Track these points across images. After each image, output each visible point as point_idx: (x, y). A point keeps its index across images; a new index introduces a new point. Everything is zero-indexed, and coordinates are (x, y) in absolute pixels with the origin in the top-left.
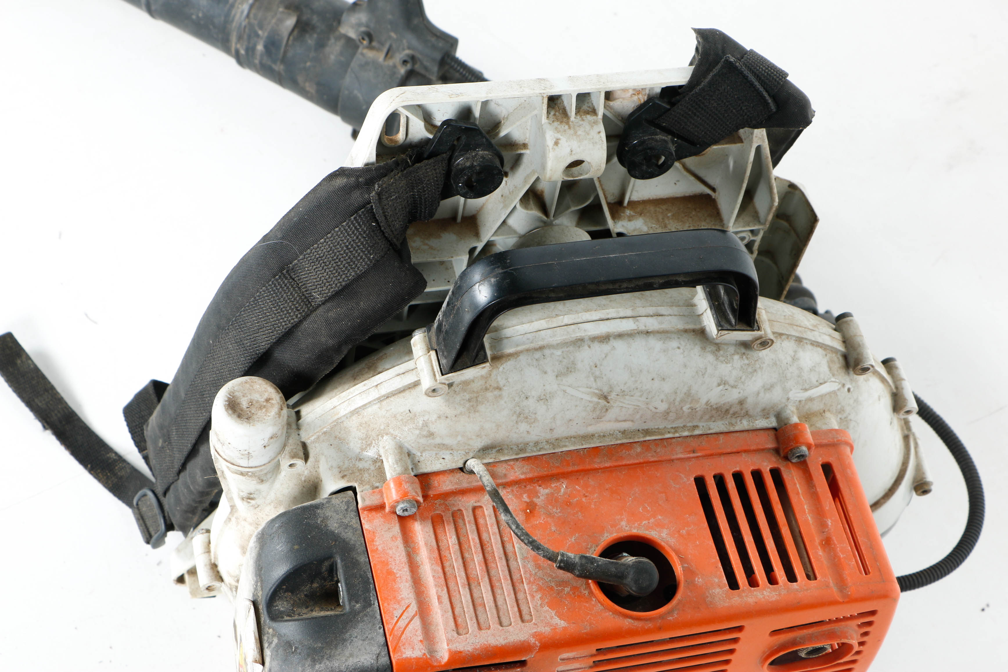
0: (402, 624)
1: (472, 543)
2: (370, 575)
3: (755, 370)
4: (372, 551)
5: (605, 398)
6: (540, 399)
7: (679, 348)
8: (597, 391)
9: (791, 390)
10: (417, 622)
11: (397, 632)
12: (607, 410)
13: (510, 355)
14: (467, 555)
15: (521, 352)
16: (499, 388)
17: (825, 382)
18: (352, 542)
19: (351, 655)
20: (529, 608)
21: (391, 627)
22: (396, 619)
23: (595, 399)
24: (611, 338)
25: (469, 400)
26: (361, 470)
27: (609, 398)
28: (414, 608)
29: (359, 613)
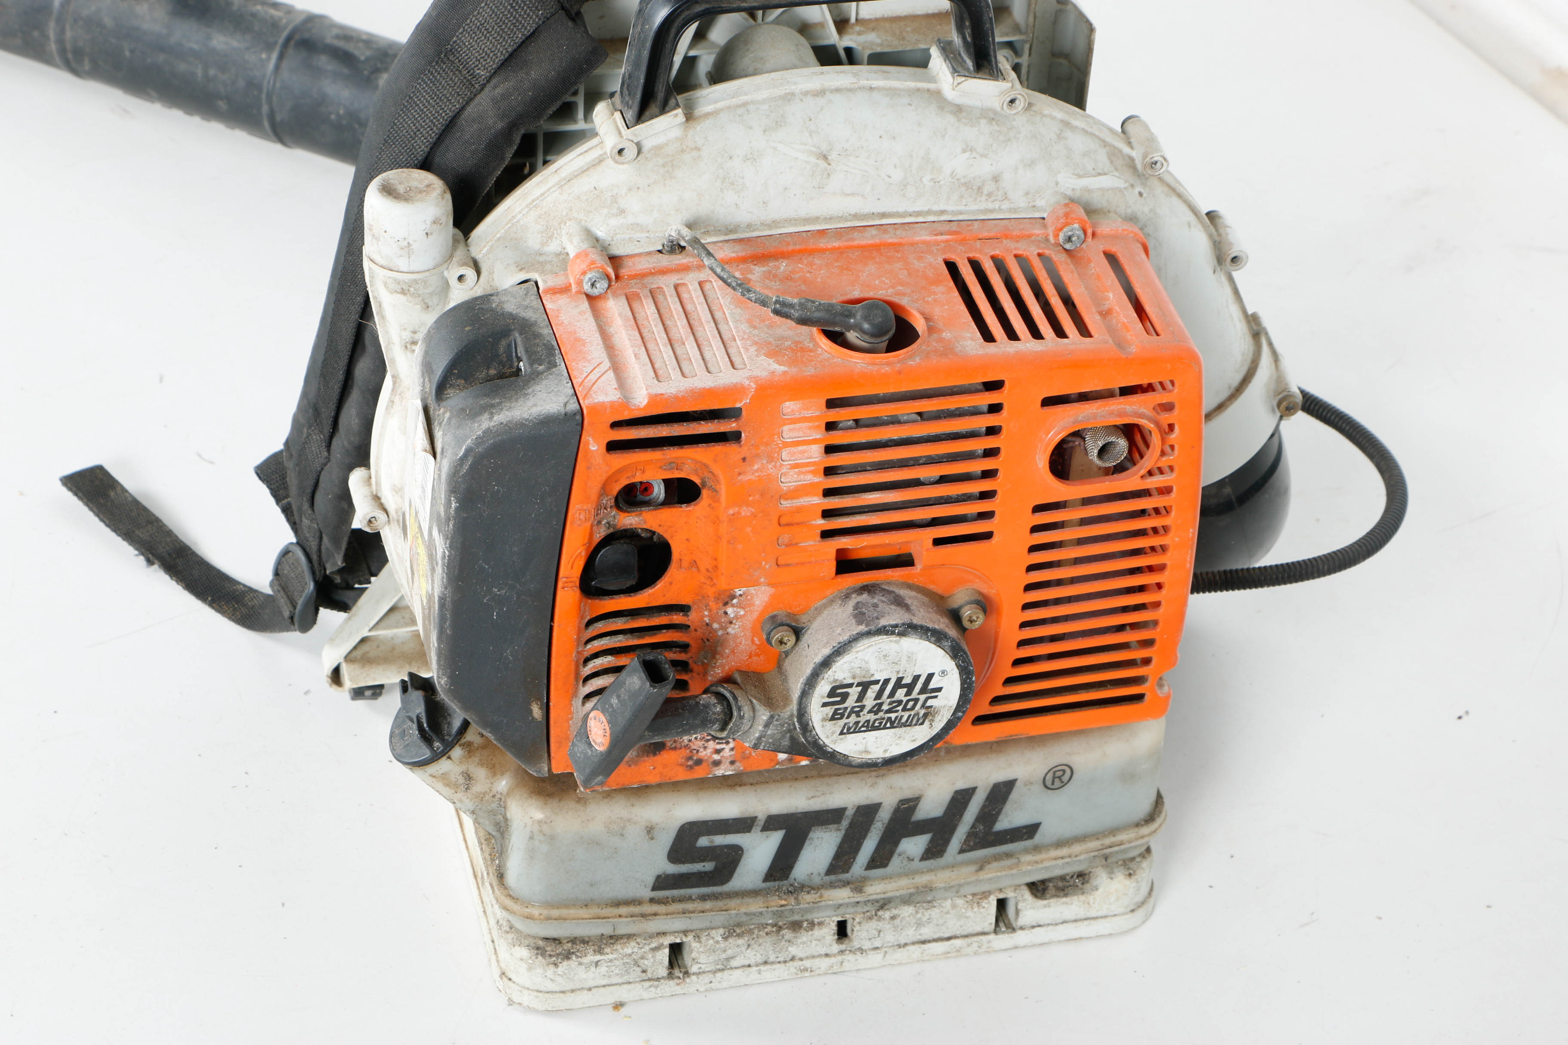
0: (593, 377)
1: (674, 312)
2: (555, 343)
3: (1009, 140)
4: (557, 325)
5: (825, 158)
6: (746, 159)
7: (910, 105)
8: (814, 149)
9: (1059, 172)
10: (611, 374)
11: (588, 383)
12: (829, 174)
13: (707, 115)
14: (668, 323)
15: (722, 110)
16: (698, 149)
17: (1105, 174)
18: (533, 319)
19: (535, 405)
20: (743, 359)
21: (580, 380)
22: (586, 374)
23: (813, 160)
24: (827, 92)
25: (664, 166)
26: (542, 262)
27: (830, 158)
28: (607, 364)
29: (542, 373)
